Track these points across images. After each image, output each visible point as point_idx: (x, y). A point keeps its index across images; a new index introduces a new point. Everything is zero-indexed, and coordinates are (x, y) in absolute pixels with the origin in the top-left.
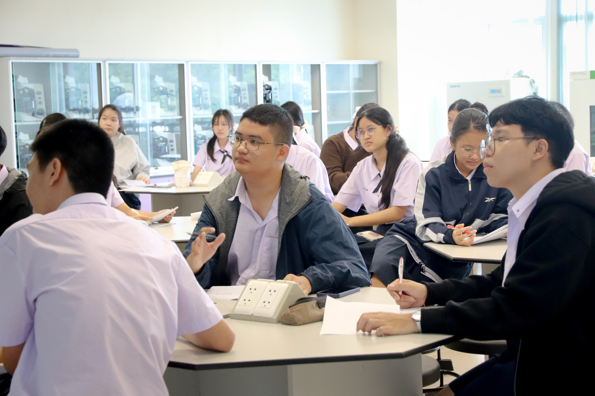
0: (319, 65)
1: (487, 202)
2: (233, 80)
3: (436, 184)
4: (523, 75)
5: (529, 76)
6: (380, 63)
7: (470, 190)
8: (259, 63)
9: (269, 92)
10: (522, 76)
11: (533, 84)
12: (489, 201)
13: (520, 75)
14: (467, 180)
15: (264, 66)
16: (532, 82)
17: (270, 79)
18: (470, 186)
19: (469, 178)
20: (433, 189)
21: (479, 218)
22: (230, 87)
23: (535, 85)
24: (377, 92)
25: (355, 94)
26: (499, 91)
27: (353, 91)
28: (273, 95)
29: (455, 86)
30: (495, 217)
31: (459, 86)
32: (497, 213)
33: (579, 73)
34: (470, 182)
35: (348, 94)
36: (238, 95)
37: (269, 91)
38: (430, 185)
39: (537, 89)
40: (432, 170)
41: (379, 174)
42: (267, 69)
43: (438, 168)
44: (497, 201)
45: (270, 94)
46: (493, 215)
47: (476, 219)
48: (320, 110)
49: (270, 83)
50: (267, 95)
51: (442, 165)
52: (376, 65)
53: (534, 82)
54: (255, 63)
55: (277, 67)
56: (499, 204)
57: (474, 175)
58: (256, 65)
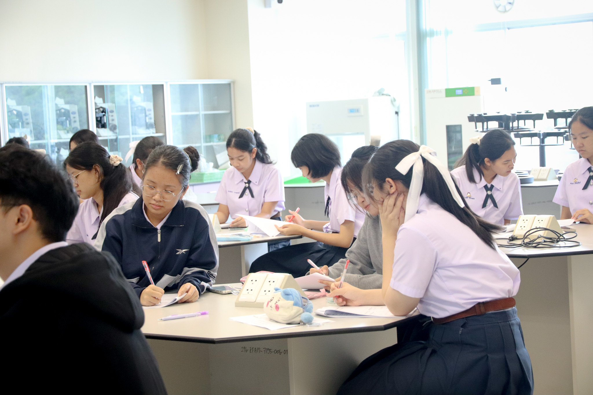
0: (163, 85)
1: (179, 254)
2: (61, 102)
3: (117, 235)
4: (384, 93)
5: (390, 95)
6: (234, 82)
7: (159, 240)
8: (90, 84)
9: (104, 115)
10: (383, 95)
11: (394, 103)
12: (181, 253)
13: (381, 93)
14: (157, 229)
15: (96, 87)
16: (393, 101)
17: (104, 102)
18: (159, 236)
19: (159, 226)
20: (114, 241)
21: (167, 274)
22: (56, 111)
23: (396, 103)
24: (231, 113)
25: (205, 115)
26: (358, 111)
27: (202, 112)
28: (110, 118)
29: (314, 106)
30: (188, 271)
31: (318, 106)
32: (190, 266)
33: (435, 91)
34: (159, 231)
35: (197, 116)
36: (66, 119)
37: (104, 113)
38: (110, 235)
39: (398, 108)
40: (114, 218)
41: (99, 217)
42: (100, 90)
43: (124, 215)
44: (190, 253)
45: (105, 117)
46: (186, 269)
47: (165, 275)
48: (165, 133)
49: (104, 106)
50: (102, 119)
51: (129, 210)
52: (229, 85)
53: (395, 100)
54: (85, 85)
55: (112, 88)
56: (193, 257)
57: (164, 224)
58: (86, 87)
